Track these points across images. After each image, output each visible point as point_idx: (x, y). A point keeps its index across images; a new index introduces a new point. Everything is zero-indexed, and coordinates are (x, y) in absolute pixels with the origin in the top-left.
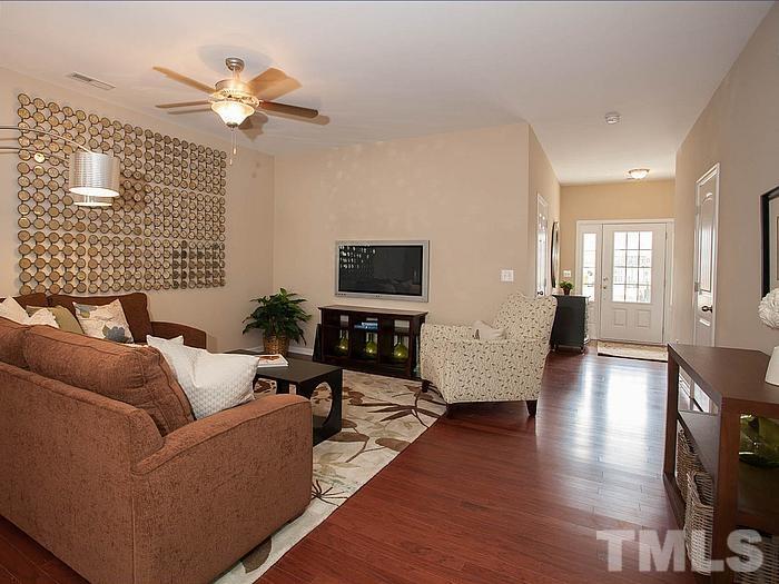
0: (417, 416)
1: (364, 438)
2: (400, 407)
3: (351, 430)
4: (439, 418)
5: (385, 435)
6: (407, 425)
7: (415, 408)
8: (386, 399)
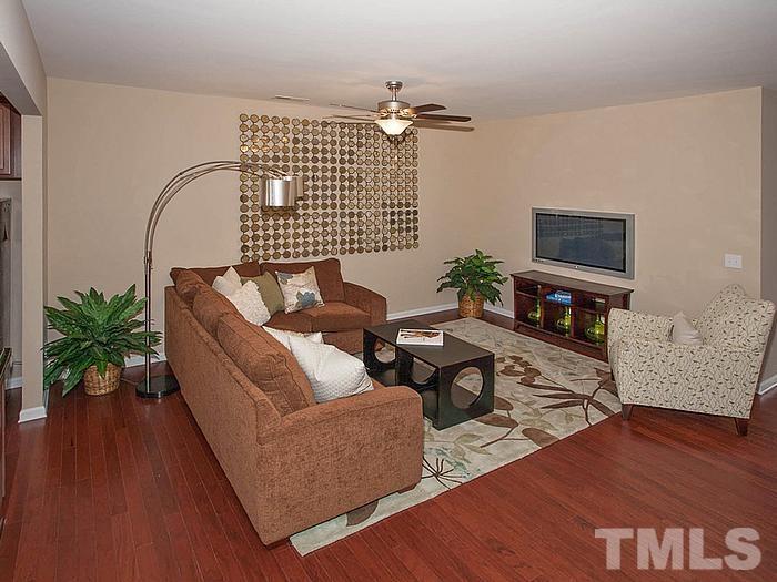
0: (586, 410)
1: (512, 424)
2: (573, 395)
3: (504, 413)
4: (613, 416)
5: (537, 426)
6: (569, 418)
7: (590, 399)
8: (563, 382)
